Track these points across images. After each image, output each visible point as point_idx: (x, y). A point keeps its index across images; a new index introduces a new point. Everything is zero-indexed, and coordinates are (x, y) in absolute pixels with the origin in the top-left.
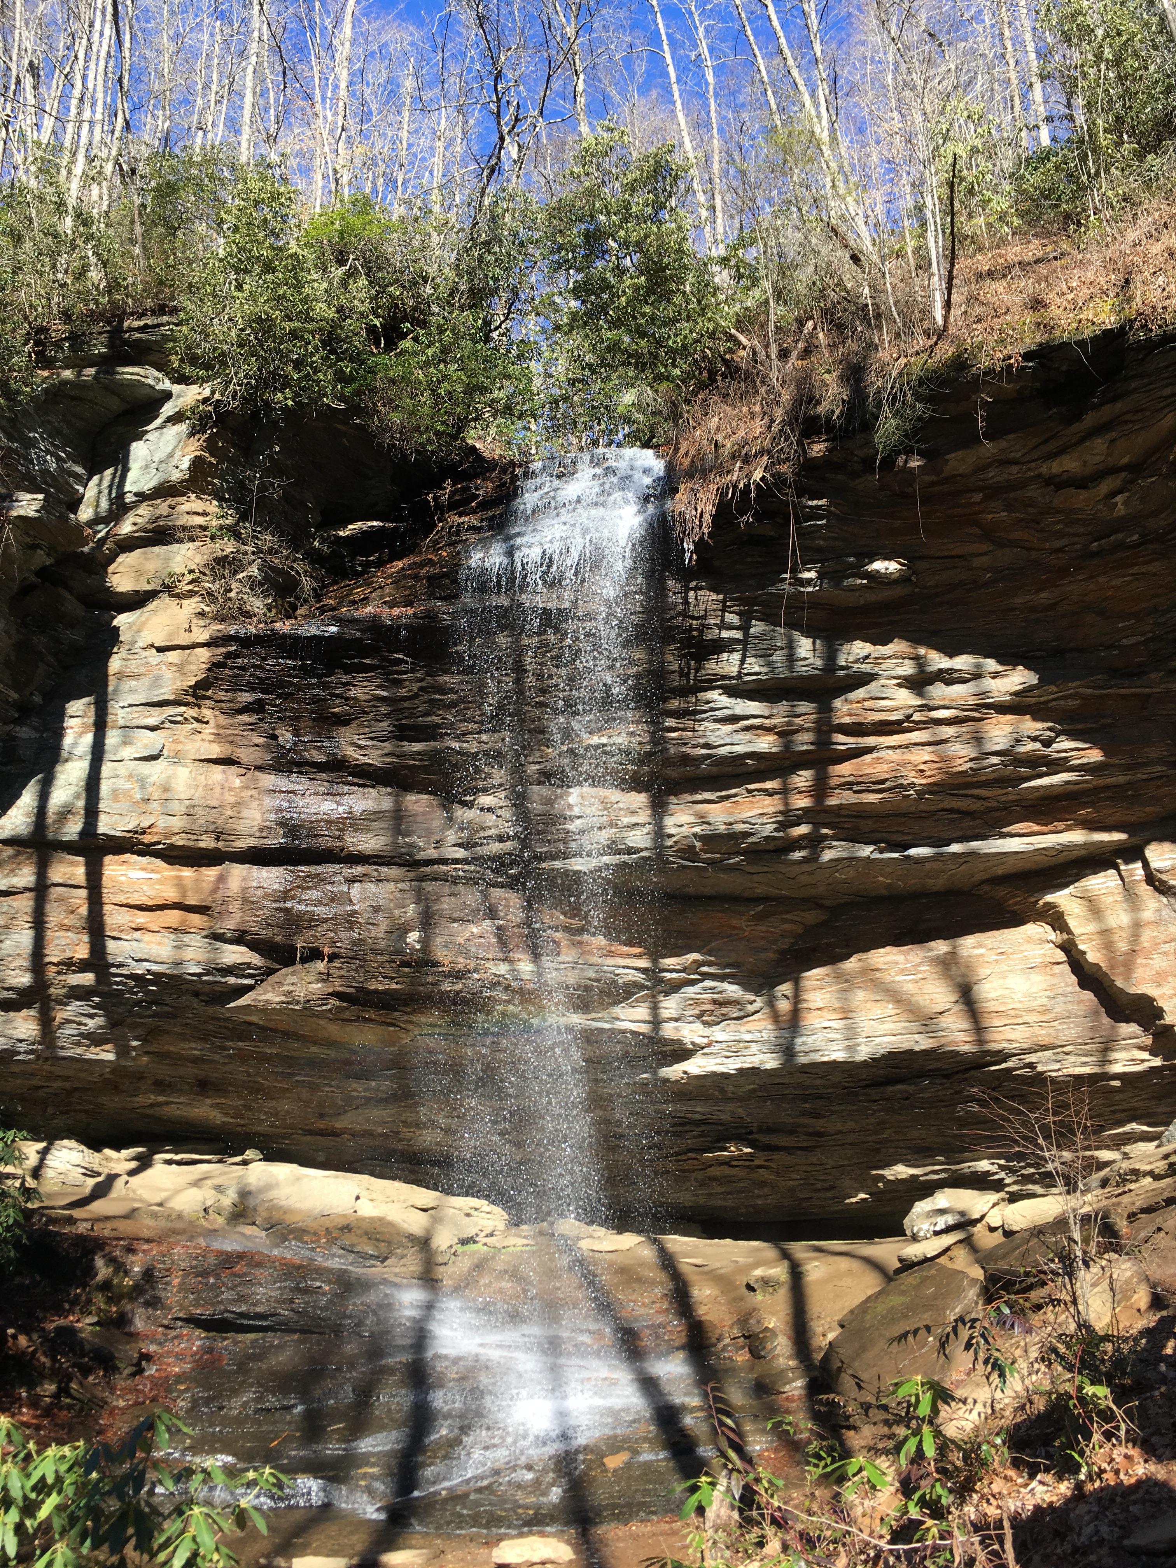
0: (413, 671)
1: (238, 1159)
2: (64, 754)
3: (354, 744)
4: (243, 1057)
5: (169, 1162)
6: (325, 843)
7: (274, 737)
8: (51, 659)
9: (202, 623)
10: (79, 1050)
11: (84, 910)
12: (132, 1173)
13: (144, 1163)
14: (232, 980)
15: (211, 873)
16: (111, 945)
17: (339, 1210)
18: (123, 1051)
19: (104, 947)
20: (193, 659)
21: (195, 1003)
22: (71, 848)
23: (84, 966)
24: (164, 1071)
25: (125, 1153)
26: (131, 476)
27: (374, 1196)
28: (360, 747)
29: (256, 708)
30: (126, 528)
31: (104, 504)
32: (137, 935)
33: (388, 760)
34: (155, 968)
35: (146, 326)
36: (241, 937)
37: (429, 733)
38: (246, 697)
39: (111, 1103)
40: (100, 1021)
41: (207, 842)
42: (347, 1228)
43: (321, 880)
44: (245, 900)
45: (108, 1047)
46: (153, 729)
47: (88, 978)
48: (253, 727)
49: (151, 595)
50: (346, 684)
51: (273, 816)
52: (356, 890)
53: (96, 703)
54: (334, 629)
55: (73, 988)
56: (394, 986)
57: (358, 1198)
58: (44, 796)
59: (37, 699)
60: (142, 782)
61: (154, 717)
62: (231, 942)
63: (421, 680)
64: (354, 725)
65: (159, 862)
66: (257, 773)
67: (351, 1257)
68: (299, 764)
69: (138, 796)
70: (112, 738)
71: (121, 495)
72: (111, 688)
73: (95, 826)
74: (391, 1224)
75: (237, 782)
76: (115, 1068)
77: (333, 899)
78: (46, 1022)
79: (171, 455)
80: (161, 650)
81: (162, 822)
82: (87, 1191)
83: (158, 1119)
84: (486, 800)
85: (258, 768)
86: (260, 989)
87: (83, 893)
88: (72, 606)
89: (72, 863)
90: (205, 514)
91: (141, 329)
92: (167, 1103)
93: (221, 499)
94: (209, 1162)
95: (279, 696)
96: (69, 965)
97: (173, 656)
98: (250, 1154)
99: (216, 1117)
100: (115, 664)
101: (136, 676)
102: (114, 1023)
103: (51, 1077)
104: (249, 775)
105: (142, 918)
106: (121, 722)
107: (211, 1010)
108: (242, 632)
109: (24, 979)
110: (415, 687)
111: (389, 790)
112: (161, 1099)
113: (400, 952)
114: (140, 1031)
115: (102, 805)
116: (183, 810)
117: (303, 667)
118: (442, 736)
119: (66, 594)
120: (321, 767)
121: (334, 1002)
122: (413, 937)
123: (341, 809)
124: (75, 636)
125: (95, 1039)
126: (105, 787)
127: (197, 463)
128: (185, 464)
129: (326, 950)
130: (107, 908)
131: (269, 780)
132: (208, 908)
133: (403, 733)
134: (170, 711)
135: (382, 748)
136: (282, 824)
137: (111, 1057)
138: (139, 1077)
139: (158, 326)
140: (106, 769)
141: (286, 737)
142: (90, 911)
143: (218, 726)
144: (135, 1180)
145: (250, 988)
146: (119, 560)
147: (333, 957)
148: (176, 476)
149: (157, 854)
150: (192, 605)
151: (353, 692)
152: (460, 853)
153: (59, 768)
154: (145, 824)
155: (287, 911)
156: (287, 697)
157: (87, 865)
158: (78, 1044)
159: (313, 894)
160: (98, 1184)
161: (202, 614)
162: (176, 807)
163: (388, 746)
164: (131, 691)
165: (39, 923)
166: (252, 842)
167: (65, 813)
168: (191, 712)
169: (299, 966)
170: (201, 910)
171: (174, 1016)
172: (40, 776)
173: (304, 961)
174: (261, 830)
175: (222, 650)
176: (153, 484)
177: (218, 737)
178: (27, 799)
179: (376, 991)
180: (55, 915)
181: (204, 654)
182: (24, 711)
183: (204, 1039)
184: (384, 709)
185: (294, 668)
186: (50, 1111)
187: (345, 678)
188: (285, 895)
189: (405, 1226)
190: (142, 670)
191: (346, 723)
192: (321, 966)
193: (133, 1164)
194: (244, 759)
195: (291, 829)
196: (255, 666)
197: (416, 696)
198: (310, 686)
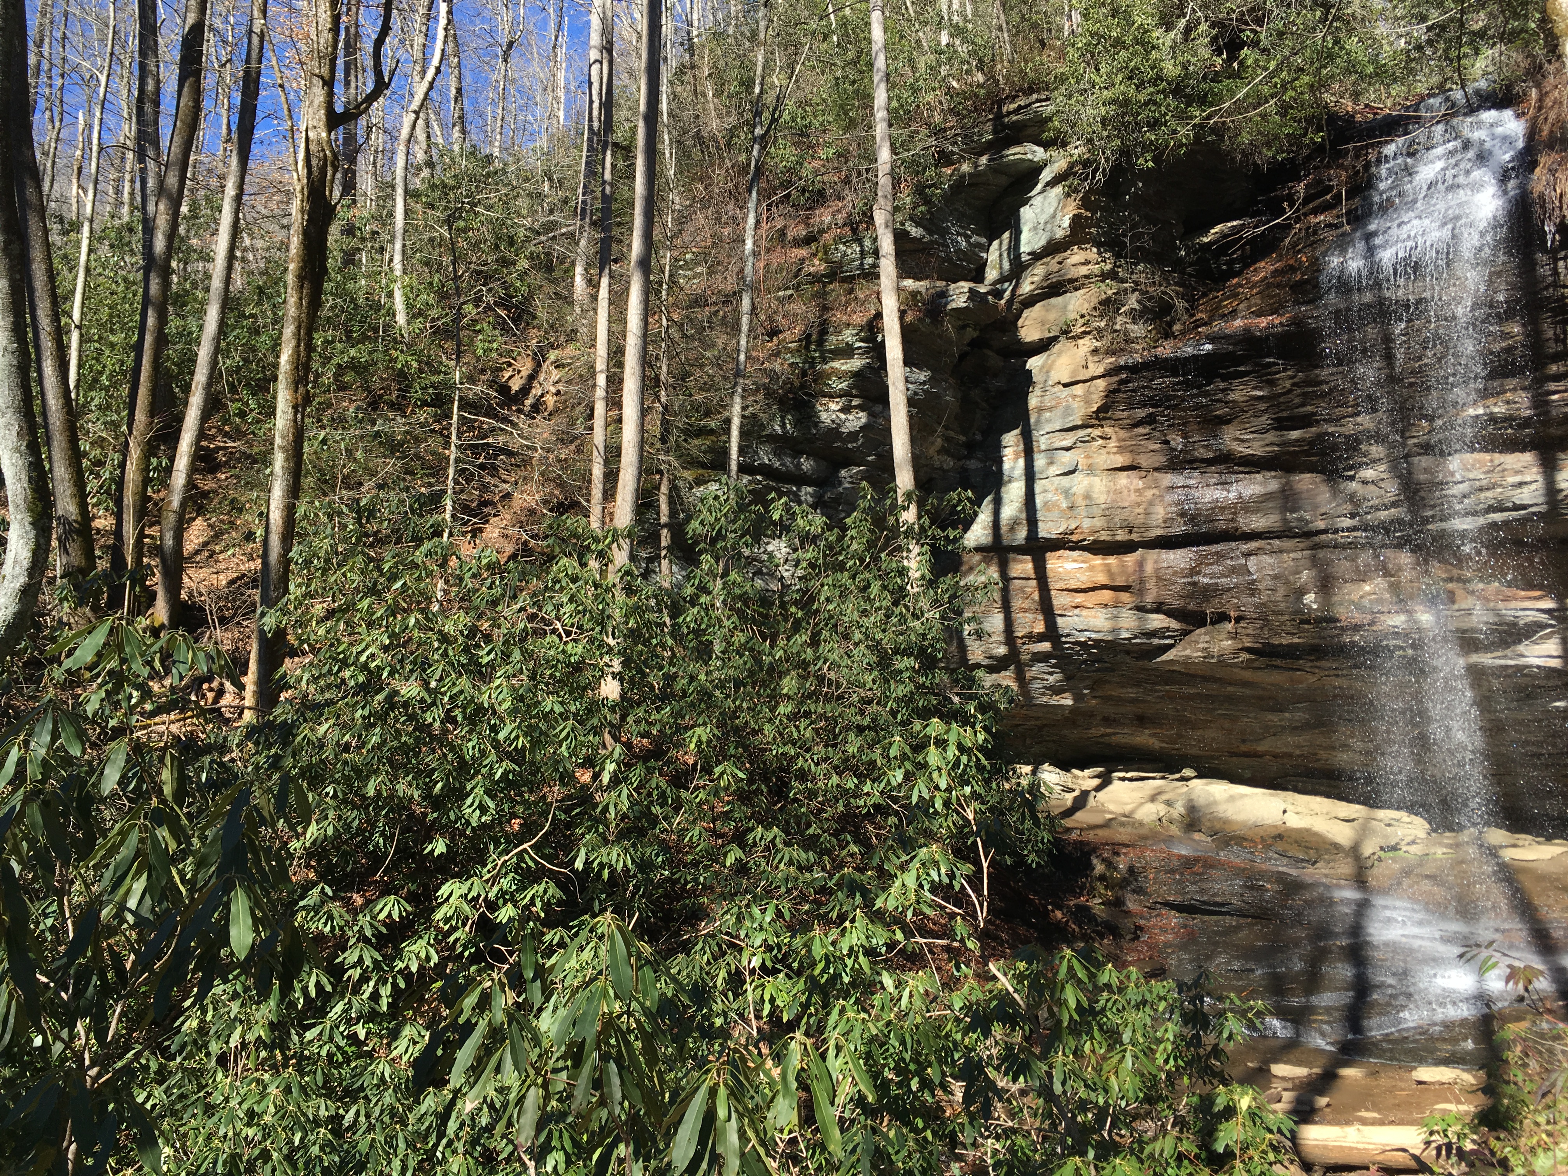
0: (1285, 370)
1: (1177, 776)
2: (1006, 478)
3: (1237, 439)
4: (1171, 697)
5: (1123, 779)
6: (1222, 525)
7: (1167, 442)
8: (984, 405)
9: (1096, 359)
10: (1045, 699)
11: (1036, 596)
12: (1098, 789)
13: (1105, 781)
14: (1156, 641)
15: (1130, 559)
16: (1060, 621)
17: (1270, 822)
18: (1078, 698)
19: (1055, 623)
20: (1092, 389)
21: (1128, 659)
22: (1021, 550)
23: (1041, 638)
24: (1110, 710)
25: (1087, 772)
26: (1024, 237)
27: (1299, 809)
28: (1243, 441)
29: (1150, 420)
30: (1026, 288)
31: (1006, 265)
32: (1077, 611)
33: (1268, 449)
34: (1094, 636)
35: (1020, 107)
36: (1159, 608)
37: (1305, 421)
38: (1141, 413)
39: (1073, 734)
40: (1058, 676)
41: (1121, 536)
42: (1279, 837)
43: (1220, 556)
44: (1159, 578)
45: (1067, 695)
46: (1068, 449)
47: (1045, 646)
48: (1148, 437)
49: (1054, 340)
50: (1224, 390)
51: (1174, 509)
52: (1252, 563)
53: (1022, 434)
54: (1208, 347)
55: (1034, 654)
56: (1296, 640)
57: (1285, 812)
58: (996, 513)
59: (978, 437)
60: (1066, 493)
61: (1068, 440)
62: (1152, 611)
63: (1292, 377)
64: (1235, 422)
65: (1086, 554)
66: (1156, 474)
67: (1285, 861)
68: (1191, 462)
69: (1064, 505)
70: (1040, 462)
71: (1018, 256)
72: (1032, 420)
73: (1037, 533)
74: (1316, 834)
75: (1141, 484)
76: (1072, 710)
77: (1233, 571)
78: (1020, 677)
79: (1054, 216)
80: (1066, 385)
81: (1086, 524)
82: (1069, 803)
83: (1109, 745)
84: (1368, 473)
85: (1156, 469)
86: (1179, 647)
87: (1034, 583)
88: (994, 360)
89: (1021, 562)
90: (1087, 263)
91: (1017, 111)
92: (1115, 734)
93: (1098, 245)
94: (1154, 778)
95: (1167, 408)
96: (1032, 637)
97: (1079, 389)
98: (1188, 772)
99: (1154, 743)
100: (1033, 401)
101: (1050, 409)
102: (1068, 678)
103: (1027, 718)
104: (1149, 477)
105: (1079, 598)
106: (1043, 447)
107: (1140, 664)
108: (1130, 361)
109: (1002, 650)
110: (1288, 384)
111: (1273, 473)
112: (1108, 731)
113: (1300, 612)
114: (1088, 682)
115: (1039, 515)
116: (1100, 512)
117: (1186, 382)
118: (1318, 422)
119: (990, 353)
120: (1210, 462)
121: (1244, 656)
122: (1310, 598)
123: (1231, 496)
124: (998, 384)
125: (1056, 690)
126: (1039, 501)
127: (1076, 220)
128: (1066, 223)
129: (1232, 614)
130: (1053, 593)
131: (1168, 479)
132: (1129, 587)
133: (1282, 425)
134: (1081, 433)
135: (1263, 439)
136: (1182, 514)
137: (1069, 702)
138: (1091, 714)
139: (1030, 104)
140: (1038, 487)
141: (1177, 441)
142: (1041, 596)
143: (1119, 440)
144: (1101, 795)
145: (1171, 646)
146: (1024, 315)
147: (1238, 620)
148: (1060, 234)
149: (1084, 549)
150: (1087, 344)
151: (1232, 396)
152: (1347, 522)
153: (1003, 489)
154: (1073, 526)
155: (1194, 584)
156: (1174, 408)
157: (1034, 561)
158: (1044, 694)
159: (1216, 568)
160: (1075, 798)
161: (1095, 351)
162: (1097, 511)
163: (1271, 437)
164: (1049, 421)
165: (1006, 608)
166: (1159, 532)
167: (1014, 525)
168: (1097, 432)
169: (1209, 627)
170: (1125, 589)
171: (1113, 670)
172: (989, 498)
173: (1213, 623)
174: (1165, 521)
175: (1116, 379)
176: (1043, 242)
177: (1121, 450)
178: (984, 517)
179: (1281, 645)
180: (1017, 603)
181: (1101, 384)
182: (971, 447)
183: (1138, 684)
184: (1262, 406)
185: (1178, 383)
186: (1028, 741)
187: (1222, 385)
188: (1193, 572)
189: (1330, 836)
190: (1053, 403)
191: (1228, 422)
192: (1230, 626)
193: (1096, 782)
194: (1144, 464)
195: (1192, 518)
196: (1144, 387)
197: (1290, 391)
198: (1193, 396)
